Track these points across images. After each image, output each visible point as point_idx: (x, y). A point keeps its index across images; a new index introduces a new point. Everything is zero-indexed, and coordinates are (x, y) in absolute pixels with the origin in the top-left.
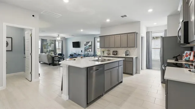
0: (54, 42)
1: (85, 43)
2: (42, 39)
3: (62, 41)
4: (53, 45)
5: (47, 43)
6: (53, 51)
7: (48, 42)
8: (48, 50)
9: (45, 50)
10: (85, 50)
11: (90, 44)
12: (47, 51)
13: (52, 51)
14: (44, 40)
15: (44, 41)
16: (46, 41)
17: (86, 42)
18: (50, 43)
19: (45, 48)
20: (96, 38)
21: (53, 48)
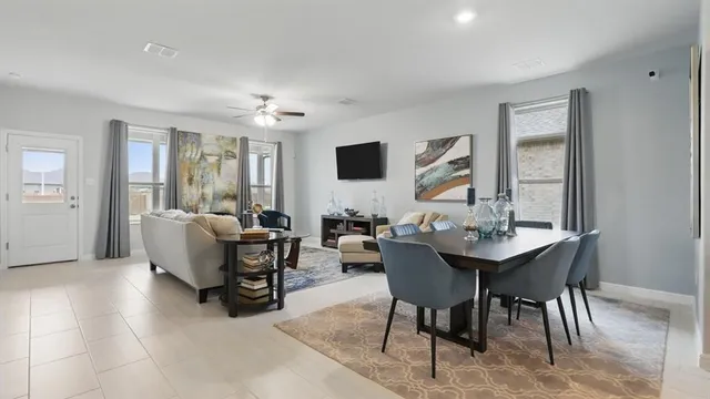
0: (237, 151)
1: (422, 148)
2: (173, 130)
3: (280, 144)
4: (233, 164)
5: (203, 156)
6: (234, 198)
7: (207, 150)
8: (209, 191)
9: (189, 193)
10: (423, 193)
11: (460, 150)
12: (203, 198)
13: (227, 197)
14: (185, 134)
15: (185, 143)
16: (199, 144)
17: (431, 144)
18: (220, 156)
19: (191, 181)
20: (514, 105)
21: (235, 183)
